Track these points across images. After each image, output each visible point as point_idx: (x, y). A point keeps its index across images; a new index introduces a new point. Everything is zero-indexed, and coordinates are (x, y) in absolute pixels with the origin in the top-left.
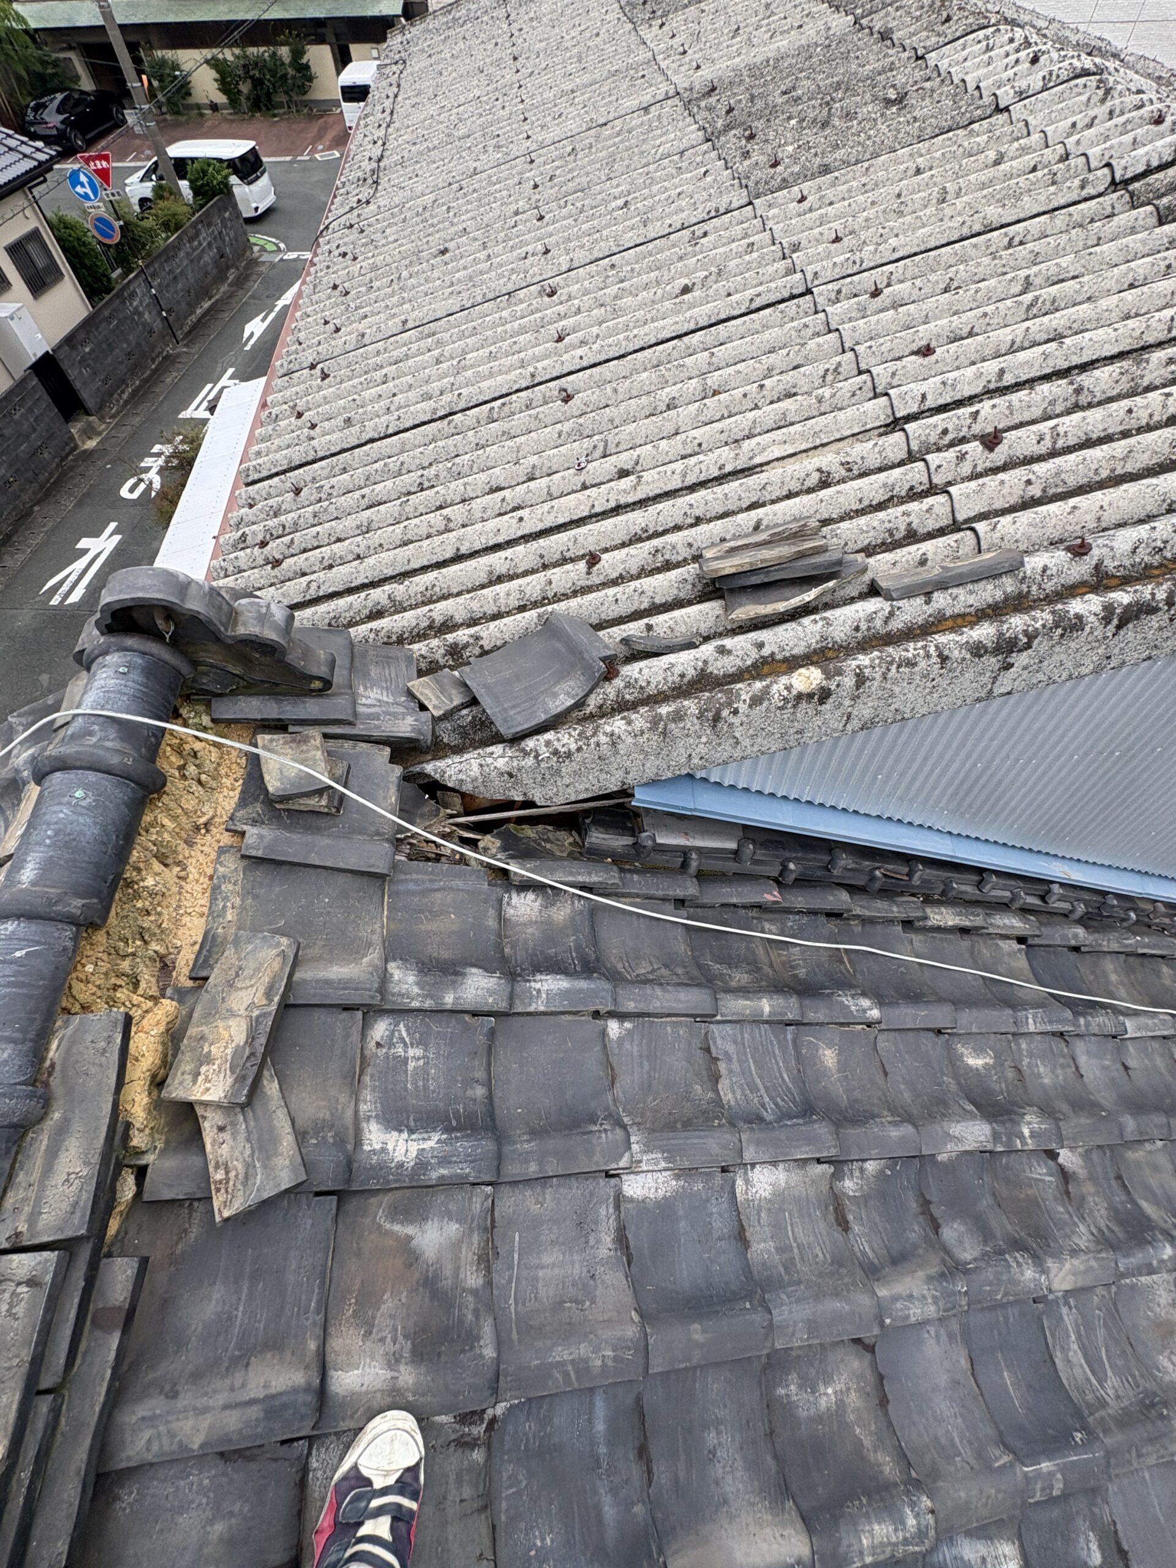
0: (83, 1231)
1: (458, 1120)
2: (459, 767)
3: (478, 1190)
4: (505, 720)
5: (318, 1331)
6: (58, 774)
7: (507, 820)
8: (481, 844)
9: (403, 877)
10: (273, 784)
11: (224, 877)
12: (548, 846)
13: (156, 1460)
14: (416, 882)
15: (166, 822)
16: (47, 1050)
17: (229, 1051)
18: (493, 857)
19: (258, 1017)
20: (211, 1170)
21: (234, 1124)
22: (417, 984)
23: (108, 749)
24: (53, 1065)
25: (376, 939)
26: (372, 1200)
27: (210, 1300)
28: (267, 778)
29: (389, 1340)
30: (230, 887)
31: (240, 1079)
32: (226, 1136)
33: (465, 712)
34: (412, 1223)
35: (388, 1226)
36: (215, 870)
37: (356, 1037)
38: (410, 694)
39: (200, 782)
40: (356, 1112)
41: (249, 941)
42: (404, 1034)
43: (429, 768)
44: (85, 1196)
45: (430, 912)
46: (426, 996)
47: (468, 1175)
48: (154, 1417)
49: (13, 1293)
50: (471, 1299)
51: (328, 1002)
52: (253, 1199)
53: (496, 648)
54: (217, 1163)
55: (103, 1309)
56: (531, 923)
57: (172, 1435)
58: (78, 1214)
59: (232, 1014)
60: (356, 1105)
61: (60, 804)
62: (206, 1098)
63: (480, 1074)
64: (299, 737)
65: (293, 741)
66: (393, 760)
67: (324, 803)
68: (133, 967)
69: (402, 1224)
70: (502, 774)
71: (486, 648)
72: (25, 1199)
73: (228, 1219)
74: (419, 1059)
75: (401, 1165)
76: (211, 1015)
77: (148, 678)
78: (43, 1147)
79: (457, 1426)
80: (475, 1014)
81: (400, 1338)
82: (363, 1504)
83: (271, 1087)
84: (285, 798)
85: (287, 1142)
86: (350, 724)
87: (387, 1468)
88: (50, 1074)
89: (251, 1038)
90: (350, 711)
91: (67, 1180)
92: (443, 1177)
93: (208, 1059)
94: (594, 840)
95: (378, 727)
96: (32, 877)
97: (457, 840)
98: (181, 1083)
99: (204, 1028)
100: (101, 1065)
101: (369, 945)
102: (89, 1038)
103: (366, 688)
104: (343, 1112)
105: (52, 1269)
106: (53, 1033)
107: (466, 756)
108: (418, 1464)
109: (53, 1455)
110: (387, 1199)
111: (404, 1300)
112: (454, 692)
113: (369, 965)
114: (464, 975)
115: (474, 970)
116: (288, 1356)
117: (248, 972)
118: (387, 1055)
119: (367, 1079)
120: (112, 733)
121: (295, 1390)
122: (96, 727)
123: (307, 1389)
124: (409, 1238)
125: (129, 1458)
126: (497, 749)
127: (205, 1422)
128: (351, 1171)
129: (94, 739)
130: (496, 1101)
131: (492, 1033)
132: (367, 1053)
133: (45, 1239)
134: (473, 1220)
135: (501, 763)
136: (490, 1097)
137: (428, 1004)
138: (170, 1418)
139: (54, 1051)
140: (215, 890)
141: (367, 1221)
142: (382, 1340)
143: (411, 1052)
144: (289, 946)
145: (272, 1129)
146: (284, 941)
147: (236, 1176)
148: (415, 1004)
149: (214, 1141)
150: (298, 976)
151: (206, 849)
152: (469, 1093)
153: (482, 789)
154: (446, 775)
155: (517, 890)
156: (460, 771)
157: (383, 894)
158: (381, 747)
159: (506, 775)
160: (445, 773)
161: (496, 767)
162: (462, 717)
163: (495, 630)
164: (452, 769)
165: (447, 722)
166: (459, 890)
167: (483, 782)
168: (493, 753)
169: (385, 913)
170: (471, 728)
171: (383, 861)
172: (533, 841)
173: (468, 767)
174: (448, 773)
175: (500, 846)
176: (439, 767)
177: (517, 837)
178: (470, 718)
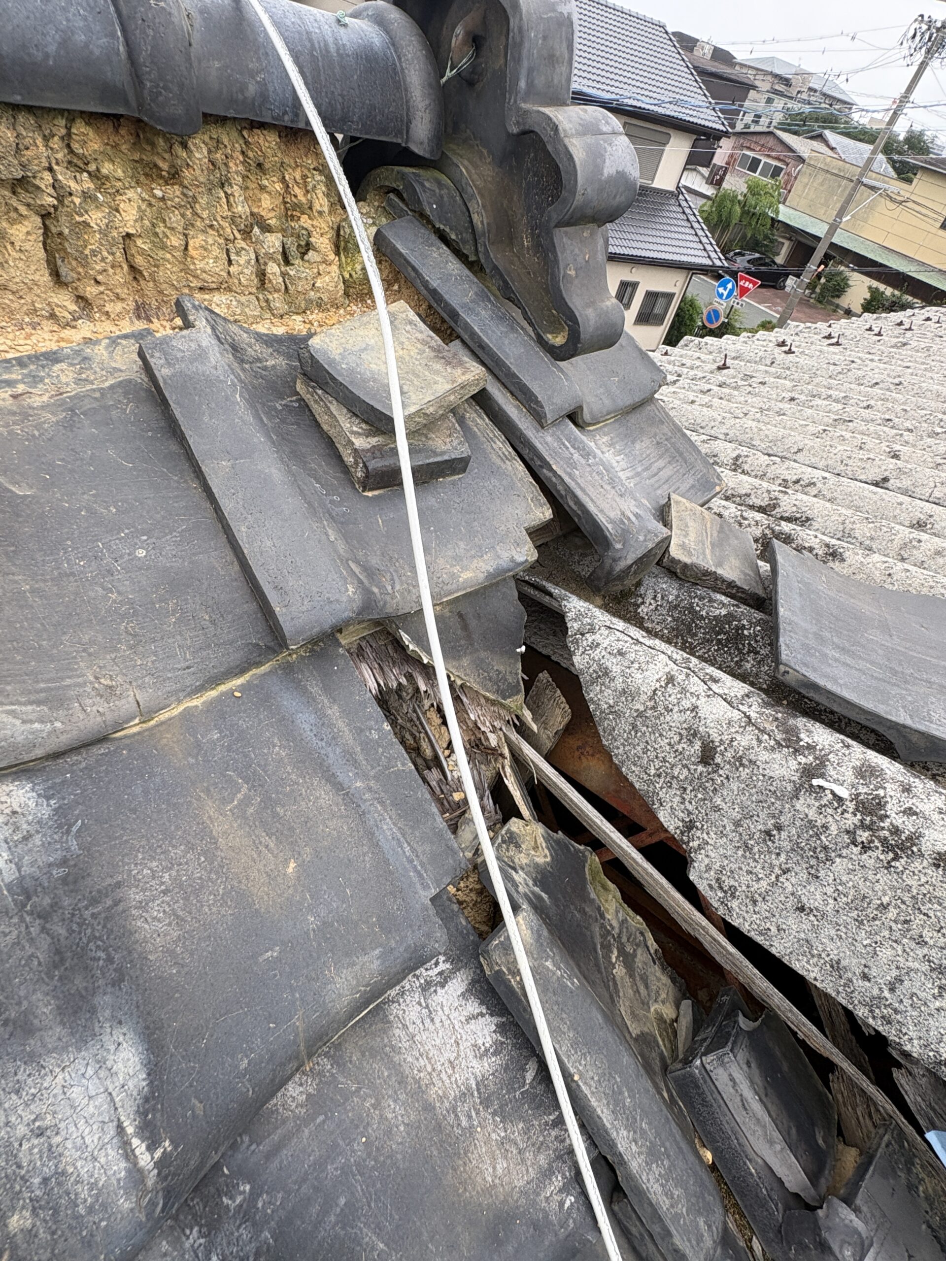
2: (627, 647)
4: (807, 648)
7: (597, 844)
8: (514, 824)
12: (619, 971)
18: (507, 868)
28: (335, 329)
30: (67, 378)
33: (722, 598)
38: (664, 509)
43: (576, 604)
45: (268, 803)
56: (418, 1091)
64: (448, 354)
65: (435, 351)
66: (538, 535)
70: (693, 734)
84: (317, 376)
90: (557, 399)
94: (721, 1076)
95: (572, 464)
97: (488, 773)
112: (734, 561)
126: (734, 686)
135: (714, 713)
153: (624, 726)
154: (590, 637)
155: (473, 983)
156: (621, 653)
157: (242, 671)
158: (543, 499)
159: (698, 745)
160: (592, 631)
161: (694, 709)
162: (711, 600)
163: (878, 565)
164: (612, 638)
165: (677, 586)
166: (370, 835)
167: (640, 714)
168: (716, 681)
169: (197, 702)
170: (713, 629)
171: (307, 605)
172: (602, 926)
173: (642, 659)
174: (597, 637)
175: (537, 865)
176: (593, 617)
177: (584, 888)
178: (724, 612)
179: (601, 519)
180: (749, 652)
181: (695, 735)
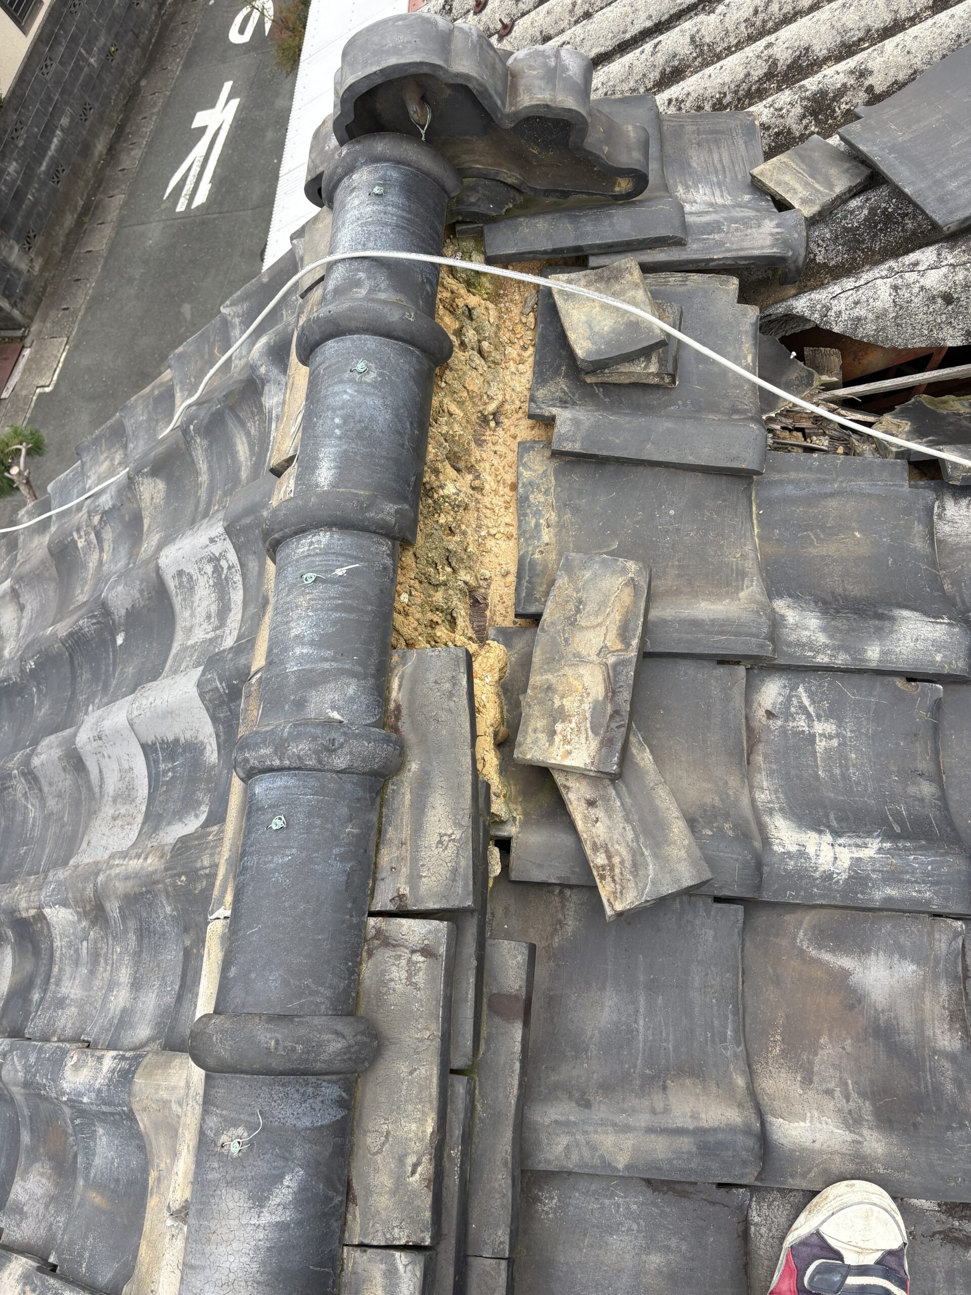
0: (469, 903)
1: (901, 823)
2: (855, 296)
3: (941, 923)
4: (941, 200)
5: (742, 1064)
6: (331, 343)
9: (776, 477)
10: (582, 346)
11: (531, 484)
13: (576, 1170)
14: (795, 483)
15: (453, 408)
16: (389, 689)
17: (586, 706)
19: (615, 666)
20: (589, 852)
21: (606, 799)
22: (824, 629)
23: (385, 302)
24: (398, 708)
25: (750, 566)
26: (787, 917)
27: (603, 1006)
28: (572, 336)
29: (837, 1094)
30: (541, 498)
31: (607, 743)
32: (599, 812)
33: (854, 203)
34: (848, 952)
35: (814, 953)
36: (518, 476)
37: (738, 701)
38: (757, 187)
39: (480, 352)
40: (753, 801)
41: (584, 566)
42: (806, 702)
43: (801, 305)
44: (463, 863)
45: (823, 528)
46: (837, 649)
47: (929, 902)
48: (567, 1124)
49: (409, 961)
50: (947, 1065)
51: (698, 650)
52: (649, 894)
53: (898, 86)
54: (594, 844)
55: (498, 994)
57: (593, 1148)
58: (460, 883)
59: (580, 659)
60: (751, 792)
61: (341, 382)
62: (567, 762)
63: (924, 765)
64: (606, 273)
65: (600, 279)
66: (744, 297)
67: (653, 368)
68: (447, 599)
69: (832, 951)
70: (933, 299)
71: (878, 90)
72: (400, 859)
73: (620, 914)
74: (830, 737)
75: (828, 877)
76: (555, 660)
77: (408, 198)
78: (407, 802)
79: (944, 1217)
80: (911, 678)
81: (854, 1095)
82: (837, 1278)
83: (644, 758)
84: (599, 366)
85: (678, 829)
86: (679, 243)
87: (861, 1244)
88: (398, 718)
89: (612, 691)
90: (677, 223)
91: (440, 842)
92: (889, 899)
93: (560, 715)
95: (721, 244)
96: (330, 478)
98: (535, 742)
99: (549, 676)
100: (450, 711)
101: (742, 574)
102: (431, 677)
103: (687, 188)
104: (737, 800)
105: (444, 940)
106: (392, 671)
107: (865, 277)
108: (901, 1250)
109: (476, 1140)
110: (809, 918)
111: (849, 1049)
112: (833, 172)
113: (752, 600)
114: (892, 619)
115: (906, 613)
116: (714, 1088)
117: (590, 607)
118: (783, 730)
119: (759, 759)
120: (383, 281)
121: (731, 1129)
122: (362, 275)
123: (747, 1131)
124: (846, 974)
125: (548, 1162)
126: (926, 256)
127: (629, 1142)
128: (761, 875)
129: (363, 292)
130: (952, 805)
131: (937, 707)
132: (755, 724)
133: (431, 905)
134: (937, 963)
135: (934, 280)
136: (943, 797)
137: (842, 659)
138: (587, 1128)
139: (396, 692)
140: (522, 503)
141: (784, 943)
142: (829, 1092)
143: (819, 727)
144: (639, 572)
145: (655, 810)
146: (632, 566)
147: (622, 862)
148: (823, 659)
149: (586, 818)
150: (654, 614)
151: (500, 448)
152: (912, 790)
153: (891, 330)
154: (832, 313)
155: (953, 495)
156: (856, 303)
157: (751, 503)
158: (724, 277)
159: (939, 301)
160: (829, 309)
161: (922, 288)
162: (852, 212)
163: (895, 53)
164: (843, 301)
165: (823, 225)
166: (863, 495)
167: (896, 318)
168: (916, 264)
169: (756, 531)
170: (870, 227)
171: (750, 451)
172: (965, 418)
173: (870, 294)
174: (835, 309)
175: (910, 432)
176: (819, 301)
177: (937, 414)
178: (866, 212)
179: (767, 251)
180: (903, 219)
181: (934, 298)
